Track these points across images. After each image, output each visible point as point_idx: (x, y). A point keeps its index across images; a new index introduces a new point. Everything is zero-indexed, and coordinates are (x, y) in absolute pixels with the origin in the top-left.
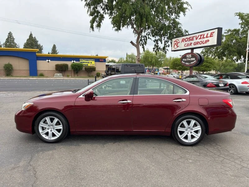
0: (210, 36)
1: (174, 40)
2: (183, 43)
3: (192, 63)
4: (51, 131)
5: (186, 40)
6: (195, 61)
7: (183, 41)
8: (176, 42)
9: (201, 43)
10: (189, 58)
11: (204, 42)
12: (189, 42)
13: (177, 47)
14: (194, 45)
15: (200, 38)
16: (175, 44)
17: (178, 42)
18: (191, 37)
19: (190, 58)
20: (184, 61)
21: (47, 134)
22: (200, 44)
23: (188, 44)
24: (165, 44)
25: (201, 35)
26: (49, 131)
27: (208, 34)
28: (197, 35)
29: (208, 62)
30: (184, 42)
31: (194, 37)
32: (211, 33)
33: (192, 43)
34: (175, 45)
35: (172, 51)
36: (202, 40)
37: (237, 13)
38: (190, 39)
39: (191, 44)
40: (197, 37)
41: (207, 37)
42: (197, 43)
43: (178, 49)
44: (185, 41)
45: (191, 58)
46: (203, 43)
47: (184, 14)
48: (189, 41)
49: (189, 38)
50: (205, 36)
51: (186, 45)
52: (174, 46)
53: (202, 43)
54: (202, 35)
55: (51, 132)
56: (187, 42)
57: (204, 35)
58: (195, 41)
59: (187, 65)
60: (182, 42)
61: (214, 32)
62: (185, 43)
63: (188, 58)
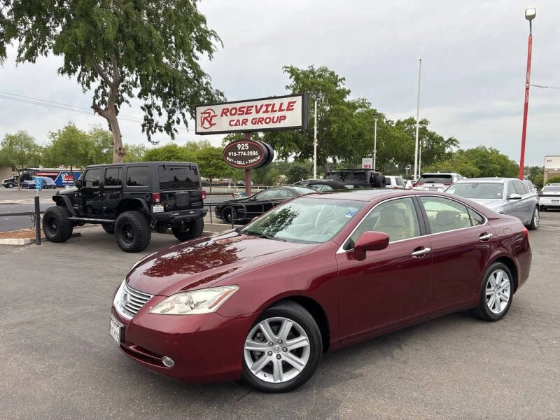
0: (288, 109)
1: (200, 110)
2: (226, 119)
3: (251, 161)
4: (279, 357)
5: (233, 112)
6: (259, 158)
7: (224, 113)
8: (207, 115)
9: (268, 120)
10: (243, 151)
11: (275, 120)
12: (241, 118)
13: (211, 125)
14: (253, 123)
15: (266, 111)
16: (205, 118)
17: (212, 114)
18: (244, 107)
19: (246, 151)
20: (231, 157)
21: (269, 368)
22: (266, 123)
23: (238, 121)
24: (170, 118)
25: (267, 106)
26: (273, 358)
27: (282, 104)
28: (259, 104)
29: (219, 159)
30: (227, 115)
31: (252, 107)
32: (289, 103)
33: (247, 120)
34: (205, 121)
35: (197, 133)
36: (271, 115)
37: (288, 67)
38: (243, 111)
39: (245, 122)
40: (258, 109)
41: (280, 110)
42: (260, 121)
43: (213, 129)
44: (231, 114)
45: (249, 150)
46: (273, 122)
47: (209, 56)
48: (239, 114)
49: (240, 108)
50: (277, 108)
51: (233, 123)
52: (202, 124)
53: (272, 120)
54: (270, 105)
55: (280, 361)
56: (236, 118)
57: (274, 104)
58: (254, 115)
59: (239, 165)
60: (222, 116)
61: (295, 102)
62: (230, 118)
63: (241, 150)
